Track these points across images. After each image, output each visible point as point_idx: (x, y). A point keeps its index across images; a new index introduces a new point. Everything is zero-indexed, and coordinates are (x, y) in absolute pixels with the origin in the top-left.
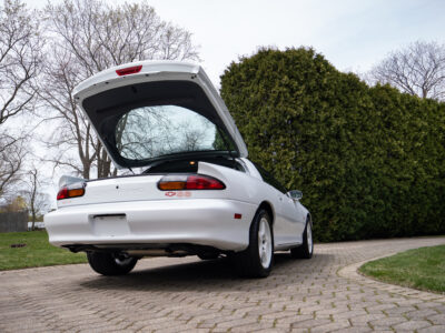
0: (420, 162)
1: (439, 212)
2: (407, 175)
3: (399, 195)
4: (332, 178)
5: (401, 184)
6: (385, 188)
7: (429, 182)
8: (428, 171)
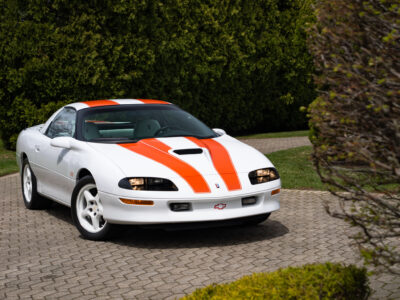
0: (236, 36)
1: (251, 103)
2: (221, 57)
3: (209, 83)
4: (141, 69)
5: (212, 70)
6: (195, 77)
7: (244, 64)
8: (244, 49)
